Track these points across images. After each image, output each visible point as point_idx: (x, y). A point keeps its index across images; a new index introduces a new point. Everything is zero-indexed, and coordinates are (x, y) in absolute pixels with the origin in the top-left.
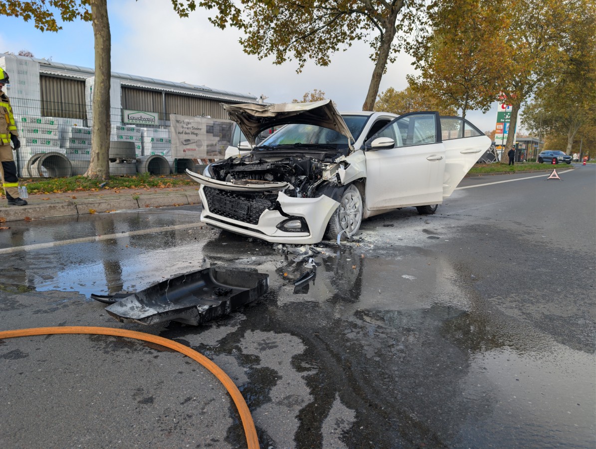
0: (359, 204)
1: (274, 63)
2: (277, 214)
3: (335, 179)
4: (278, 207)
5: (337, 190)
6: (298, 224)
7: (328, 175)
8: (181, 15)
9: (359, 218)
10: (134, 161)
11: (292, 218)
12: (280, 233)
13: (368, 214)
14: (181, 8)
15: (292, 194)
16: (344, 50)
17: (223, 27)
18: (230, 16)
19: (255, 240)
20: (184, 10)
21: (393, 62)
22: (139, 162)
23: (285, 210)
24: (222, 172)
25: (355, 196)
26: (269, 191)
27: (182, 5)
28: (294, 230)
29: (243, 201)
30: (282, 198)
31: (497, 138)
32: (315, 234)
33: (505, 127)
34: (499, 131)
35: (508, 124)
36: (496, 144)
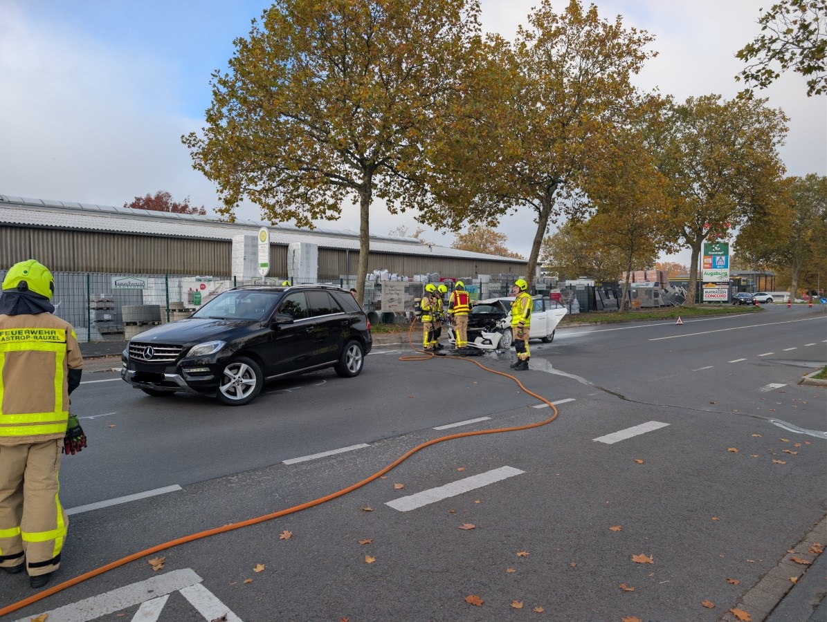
0: (510, 335)
2: (481, 338)
3: (500, 327)
4: (481, 336)
5: (501, 330)
6: (488, 342)
7: (498, 325)
9: (511, 341)
11: (486, 340)
12: (482, 345)
15: (486, 331)
16: (510, 215)
23: (484, 337)
26: (477, 331)
28: (487, 344)
30: (483, 333)
31: (706, 274)
32: (494, 346)
33: (714, 261)
34: (708, 266)
35: (718, 258)
36: (704, 281)
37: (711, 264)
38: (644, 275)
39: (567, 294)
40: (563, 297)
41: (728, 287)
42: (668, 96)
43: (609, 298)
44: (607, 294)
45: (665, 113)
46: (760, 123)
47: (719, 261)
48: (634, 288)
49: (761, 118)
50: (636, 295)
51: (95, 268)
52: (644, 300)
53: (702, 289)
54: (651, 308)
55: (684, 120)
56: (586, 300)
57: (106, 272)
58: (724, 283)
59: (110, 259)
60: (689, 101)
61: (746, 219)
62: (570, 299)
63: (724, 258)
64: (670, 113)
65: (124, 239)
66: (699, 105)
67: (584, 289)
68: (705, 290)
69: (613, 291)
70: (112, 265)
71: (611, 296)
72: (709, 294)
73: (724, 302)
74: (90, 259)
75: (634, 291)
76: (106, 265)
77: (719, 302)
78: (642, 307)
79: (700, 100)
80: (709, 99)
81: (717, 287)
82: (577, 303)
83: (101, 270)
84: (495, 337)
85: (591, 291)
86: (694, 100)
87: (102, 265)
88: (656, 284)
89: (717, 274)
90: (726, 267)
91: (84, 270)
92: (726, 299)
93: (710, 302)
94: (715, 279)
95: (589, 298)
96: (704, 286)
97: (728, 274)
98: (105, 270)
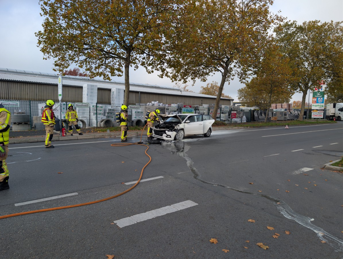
1: (183, 83)
2: (166, 134)
3: (177, 129)
4: (166, 133)
5: (177, 131)
6: (169, 136)
7: (176, 128)
8: (149, 73)
9: (183, 136)
10: (131, 121)
11: (168, 135)
12: (166, 138)
13: (185, 135)
14: (149, 71)
15: (169, 131)
16: (212, 76)
17: (162, 77)
18: (165, 74)
19: (162, 139)
20: (149, 72)
21: (233, 80)
22: (133, 122)
23: (167, 134)
24: (157, 127)
25: (182, 132)
26: (164, 130)
27: (149, 70)
28: (169, 137)
29: (160, 132)
30: (166, 132)
31: (313, 106)
32: (173, 138)
33: (317, 100)
34: (314, 102)
35: (319, 98)
36: (312, 109)
37: (316, 101)
38: (281, 105)
39: (239, 114)
40: (238, 115)
41: (323, 112)
42: (294, 21)
43: (262, 116)
44: (261, 114)
45: (292, 29)
46: (338, 33)
47: (319, 100)
48: (275, 111)
49: (339, 31)
50: (275, 115)
51: (18, 98)
52: (279, 117)
53: (311, 113)
54: (282, 120)
55: (302, 33)
56: (249, 116)
57: (24, 100)
58: (321, 110)
59: (26, 94)
60: (304, 23)
61: (330, 80)
62: (241, 116)
63: (322, 99)
64: (295, 29)
65: (32, 85)
66: (309, 25)
67: (248, 111)
68: (312, 113)
69: (264, 113)
70: (27, 97)
71: (263, 115)
72: (314, 115)
73: (321, 118)
74: (16, 94)
75: (275, 113)
76: (24, 97)
77: (319, 118)
78: (277, 120)
79: (310, 22)
80: (314, 22)
81: (318, 112)
82: (245, 117)
83: (21, 99)
84: (173, 134)
85: (252, 113)
86: (307, 23)
87: (22, 97)
88: (286, 110)
89: (318, 106)
90: (323, 102)
91: (13, 99)
92: (322, 117)
93: (315, 118)
94: (317, 108)
95: (251, 115)
96: (312, 111)
97: (324, 106)
98: (23, 99)
